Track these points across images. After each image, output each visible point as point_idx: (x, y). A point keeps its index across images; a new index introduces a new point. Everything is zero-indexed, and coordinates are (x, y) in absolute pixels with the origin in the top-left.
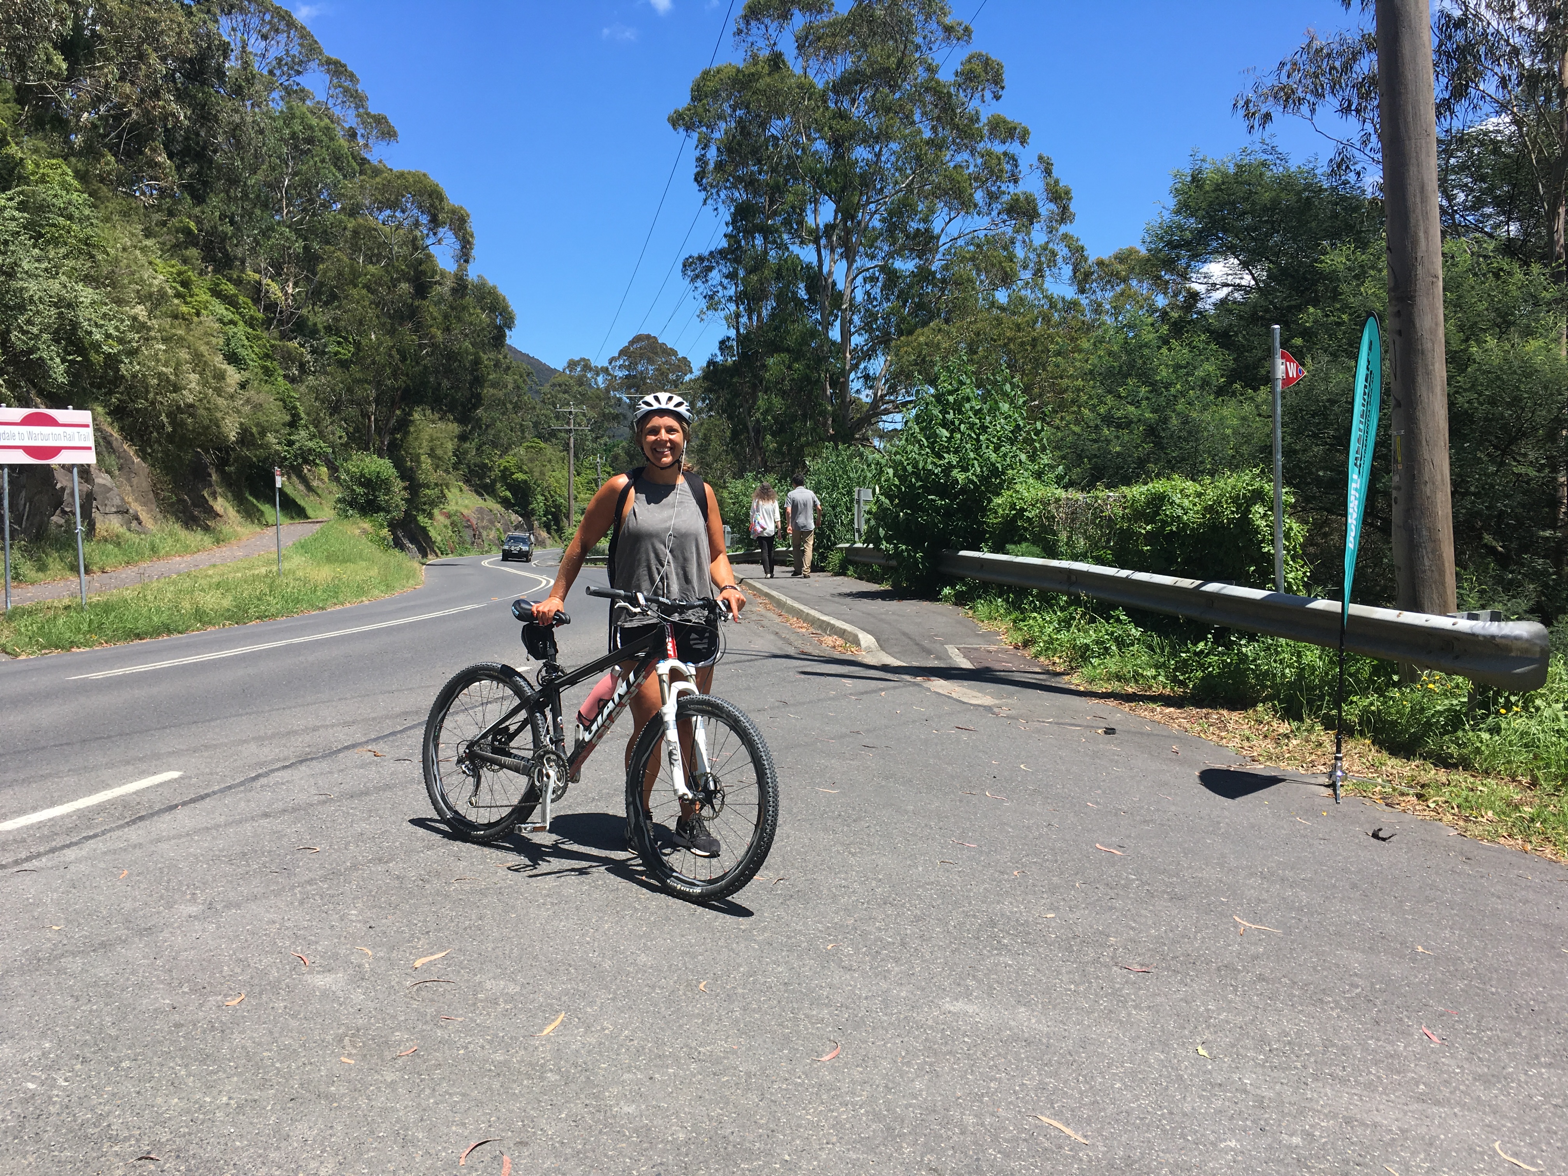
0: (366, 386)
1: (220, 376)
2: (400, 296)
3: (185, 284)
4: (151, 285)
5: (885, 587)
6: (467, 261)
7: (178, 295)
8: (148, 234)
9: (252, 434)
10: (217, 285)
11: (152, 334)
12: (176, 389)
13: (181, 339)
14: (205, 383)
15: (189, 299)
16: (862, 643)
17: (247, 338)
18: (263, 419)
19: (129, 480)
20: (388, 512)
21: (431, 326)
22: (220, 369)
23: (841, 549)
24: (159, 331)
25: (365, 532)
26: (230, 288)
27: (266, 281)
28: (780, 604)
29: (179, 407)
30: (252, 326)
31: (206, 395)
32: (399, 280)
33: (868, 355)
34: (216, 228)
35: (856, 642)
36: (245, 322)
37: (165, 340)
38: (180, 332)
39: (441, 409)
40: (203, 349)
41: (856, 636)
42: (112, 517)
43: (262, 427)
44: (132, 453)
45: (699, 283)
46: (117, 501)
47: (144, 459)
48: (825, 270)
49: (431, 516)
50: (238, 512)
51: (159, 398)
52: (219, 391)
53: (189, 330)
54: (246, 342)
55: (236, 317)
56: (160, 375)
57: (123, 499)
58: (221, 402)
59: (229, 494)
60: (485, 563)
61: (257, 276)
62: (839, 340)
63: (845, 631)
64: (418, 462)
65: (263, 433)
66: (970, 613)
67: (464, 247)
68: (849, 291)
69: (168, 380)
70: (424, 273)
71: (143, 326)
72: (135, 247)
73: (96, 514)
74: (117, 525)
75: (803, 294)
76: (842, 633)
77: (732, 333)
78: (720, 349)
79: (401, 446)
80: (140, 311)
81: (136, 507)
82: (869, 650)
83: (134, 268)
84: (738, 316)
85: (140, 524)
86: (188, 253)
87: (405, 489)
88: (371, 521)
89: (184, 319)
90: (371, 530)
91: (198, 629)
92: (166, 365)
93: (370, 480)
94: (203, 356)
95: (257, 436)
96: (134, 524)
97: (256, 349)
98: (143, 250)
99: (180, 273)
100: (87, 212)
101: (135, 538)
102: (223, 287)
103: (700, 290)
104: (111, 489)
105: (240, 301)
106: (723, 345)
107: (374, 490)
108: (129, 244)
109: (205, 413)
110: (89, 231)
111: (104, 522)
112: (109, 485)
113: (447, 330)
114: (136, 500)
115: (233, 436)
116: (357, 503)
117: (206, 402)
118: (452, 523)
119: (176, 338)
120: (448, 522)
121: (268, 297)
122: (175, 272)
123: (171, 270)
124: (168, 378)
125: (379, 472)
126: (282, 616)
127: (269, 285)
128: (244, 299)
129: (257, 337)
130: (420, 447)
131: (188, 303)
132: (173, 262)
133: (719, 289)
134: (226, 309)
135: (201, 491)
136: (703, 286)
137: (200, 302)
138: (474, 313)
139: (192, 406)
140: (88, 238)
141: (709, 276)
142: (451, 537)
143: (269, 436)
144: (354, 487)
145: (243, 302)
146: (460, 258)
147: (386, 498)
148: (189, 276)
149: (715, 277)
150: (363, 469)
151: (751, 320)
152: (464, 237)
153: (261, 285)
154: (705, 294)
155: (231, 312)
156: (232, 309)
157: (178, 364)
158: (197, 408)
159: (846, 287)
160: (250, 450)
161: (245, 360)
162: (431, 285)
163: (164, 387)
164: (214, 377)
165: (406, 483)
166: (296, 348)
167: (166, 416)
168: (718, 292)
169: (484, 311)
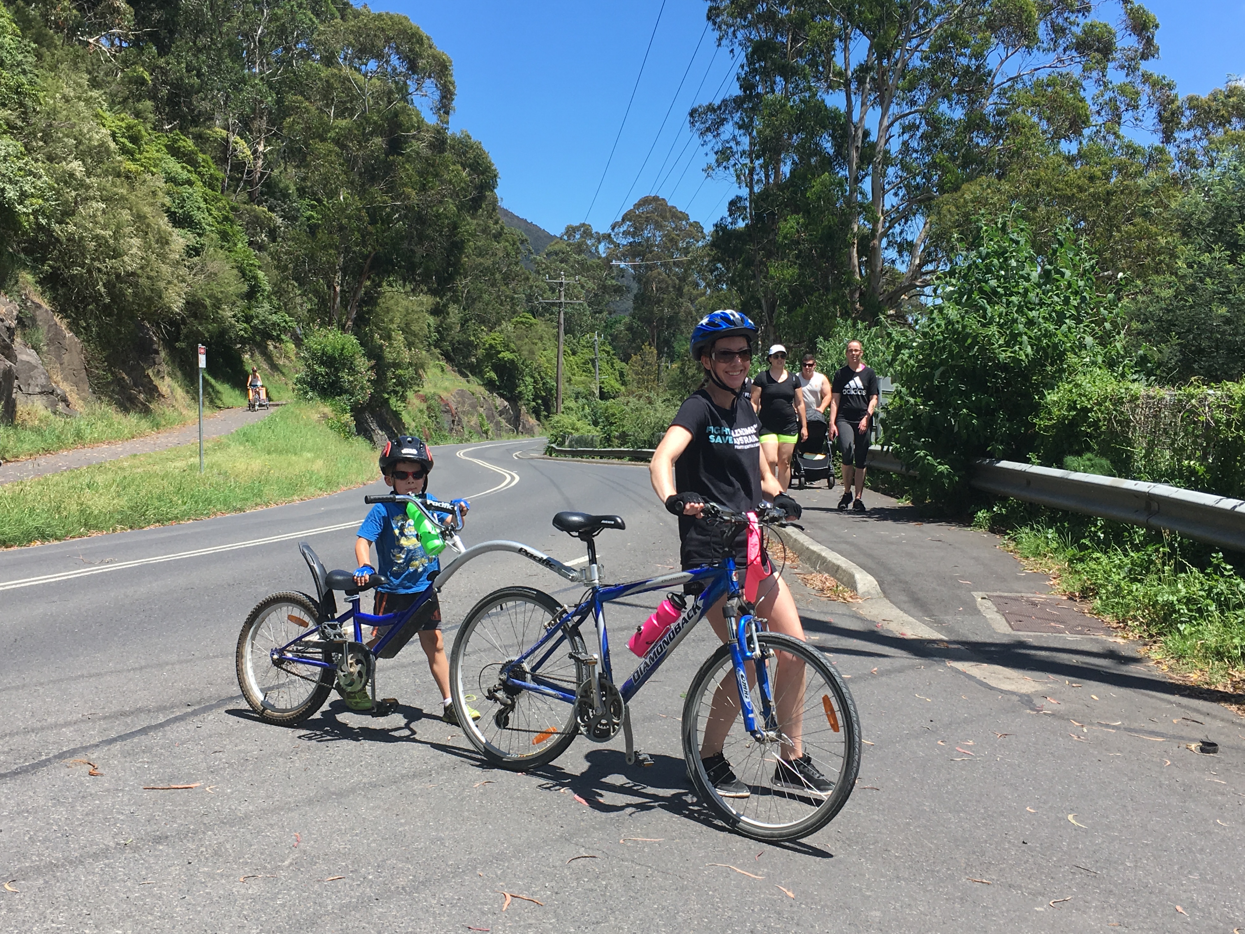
0: (332, 251)
1: (164, 241)
2: (372, 151)
3: (134, 139)
4: (90, 139)
5: (905, 503)
6: (447, 113)
7: (125, 151)
8: (95, 84)
9: (206, 307)
10: (175, 141)
11: (91, 193)
12: (117, 254)
13: (123, 198)
14: (147, 247)
15: (138, 156)
16: (859, 586)
17: (205, 200)
18: (216, 290)
19: (59, 357)
20: (352, 394)
21: (405, 185)
22: (165, 232)
24: (99, 189)
25: (325, 416)
26: (188, 144)
27: (234, 138)
29: (118, 276)
30: (212, 187)
31: (149, 261)
32: (372, 134)
33: (905, 216)
34: (181, 79)
35: (851, 584)
36: (204, 183)
37: (104, 200)
38: (123, 191)
39: (415, 280)
40: (147, 210)
41: (852, 576)
42: (36, 398)
43: (216, 298)
44: (64, 327)
45: (710, 136)
46: (42, 380)
47: (77, 334)
48: (856, 118)
49: (403, 398)
50: (188, 392)
51: (97, 264)
52: (163, 257)
53: (132, 188)
54: (203, 205)
55: (194, 177)
56: (98, 238)
57: (49, 378)
58: (166, 269)
59: (179, 374)
60: (460, 454)
61: (224, 133)
63: (838, 567)
64: (389, 338)
65: (216, 306)
66: (1012, 545)
67: (443, 97)
68: (883, 141)
69: (107, 245)
70: (399, 126)
71: (82, 185)
72: (79, 99)
73: (17, 395)
74: (41, 407)
75: (828, 145)
76: (834, 570)
77: (744, 192)
78: (730, 210)
79: (370, 320)
80: (77, 166)
81: (64, 387)
82: (868, 597)
83: (74, 120)
84: (752, 171)
85: (68, 406)
86: (140, 106)
87: (372, 368)
88: (332, 405)
89: (128, 177)
90: (331, 415)
91: (81, 535)
92: (105, 227)
93: (332, 358)
94: (146, 218)
95: (210, 309)
96: (61, 406)
97: (215, 213)
98: (88, 101)
99: (129, 128)
100: (20, 57)
101: (59, 422)
102: (181, 143)
103: (710, 145)
104: (36, 367)
105: (200, 160)
106: (734, 205)
107: (337, 370)
108: (72, 94)
109: (147, 282)
110: (22, 78)
111: (26, 403)
112: (33, 362)
113: (423, 188)
114: (65, 379)
115: (177, 308)
116: (317, 384)
117: (148, 269)
118: (428, 408)
119: (116, 197)
120: (424, 406)
121: (235, 156)
122: (124, 125)
123: (120, 123)
124: (107, 242)
125: (343, 349)
126: (189, 519)
127: (236, 143)
128: (204, 156)
129: (216, 199)
130: (392, 321)
131: (136, 160)
132: (122, 115)
133: (732, 144)
134: (183, 167)
135: (144, 370)
136: (714, 141)
137: (149, 159)
138: (453, 171)
139: (133, 274)
140: (19, 87)
141: (722, 129)
142: (426, 423)
143: (223, 310)
144: (316, 367)
145: (204, 160)
146: (439, 109)
147: (351, 379)
148: (139, 131)
149: (728, 130)
150: (326, 346)
151: (767, 176)
152: (445, 86)
153: (228, 142)
154: (716, 150)
155: (188, 171)
156: (189, 167)
157: (119, 227)
158: (138, 276)
159: (880, 137)
160: (200, 324)
161: (200, 223)
162: (406, 140)
163: (102, 253)
164: (157, 242)
165: (373, 362)
166: (264, 212)
167: (104, 285)
168: (731, 147)
169: (464, 169)
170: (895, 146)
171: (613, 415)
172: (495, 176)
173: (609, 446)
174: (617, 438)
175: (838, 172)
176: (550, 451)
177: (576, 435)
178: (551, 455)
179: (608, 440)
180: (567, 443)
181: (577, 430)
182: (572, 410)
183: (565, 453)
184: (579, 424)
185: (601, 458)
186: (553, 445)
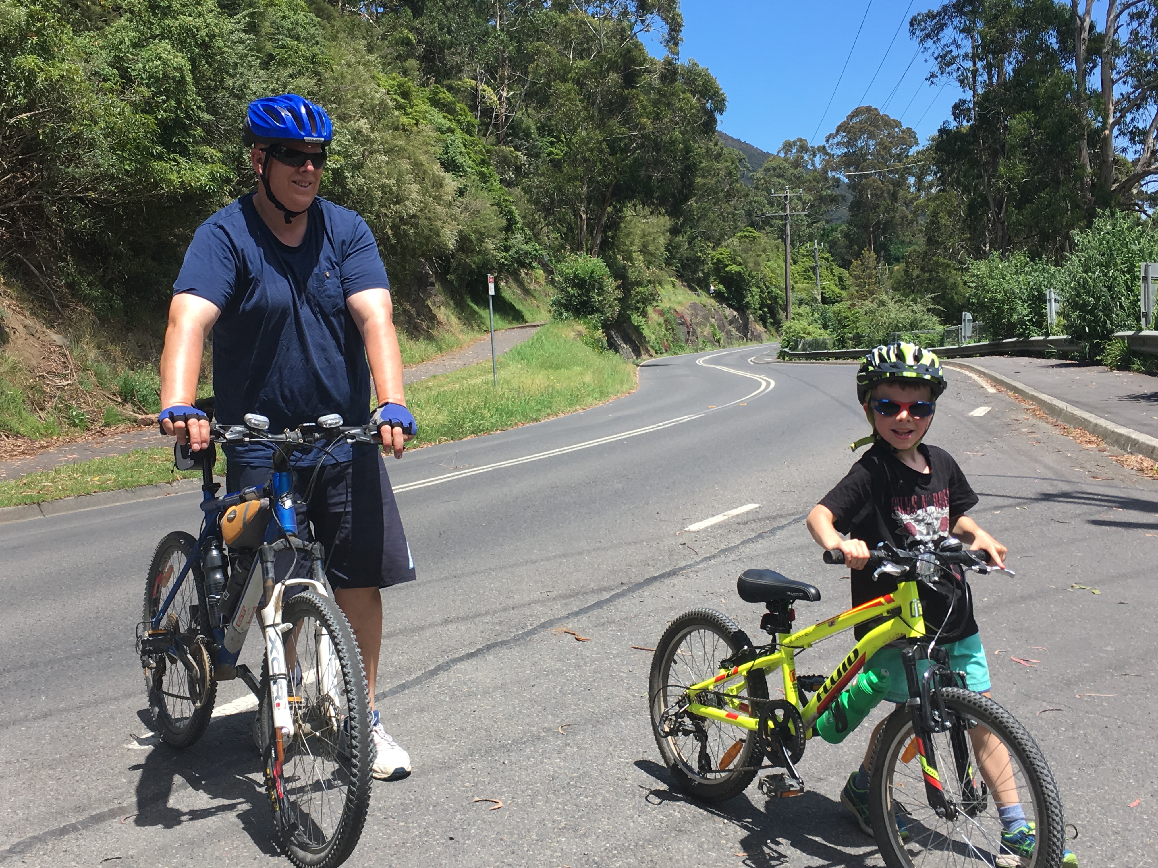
0: (578, 183)
1: (439, 184)
2: (609, 87)
3: (405, 95)
4: (372, 99)
6: (676, 44)
7: (399, 107)
8: (370, 49)
9: (470, 241)
10: (436, 93)
11: (375, 146)
12: (399, 200)
13: (402, 149)
14: (425, 192)
15: (409, 110)
17: (465, 145)
18: (480, 225)
20: (601, 312)
21: (641, 116)
22: (438, 176)
23: (1122, 338)
24: (381, 144)
25: (580, 334)
26: (447, 96)
27: (482, 86)
28: (1053, 410)
29: (402, 219)
30: (469, 132)
31: (426, 204)
32: (608, 70)
33: (1138, 104)
34: (435, 37)
36: (463, 130)
37: (387, 152)
38: (401, 143)
39: (653, 203)
40: (423, 158)
43: (480, 233)
45: (929, 43)
48: (1081, 10)
49: (644, 314)
50: (459, 319)
51: (383, 210)
52: (438, 199)
53: (409, 140)
54: (463, 150)
55: (454, 125)
56: (383, 187)
58: (440, 210)
59: (452, 303)
60: (700, 362)
61: (473, 82)
62: (1100, 90)
63: (1153, 448)
64: (630, 259)
65: (481, 240)
67: (672, 30)
68: (1112, 31)
69: (391, 192)
70: (633, 61)
71: (368, 140)
72: (359, 63)
75: (1053, 41)
77: (968, 95)
78: (954, 114)
79: (613, 244)
80: (363, 124)
83: (357, 83)
84: (975, 73)
86: (407, 64)
87: (618, 287)
88: (585, 323)
89: (405, 130)
90: (585, 332)
92: (388, 177)
93: (583, 281)
94: (422, 165)
95: (475, 242)
97: (472, 155)
98: (366, 64)
99: (400, 85)
100: (312, 31)
102: (441, 95)
103: (930, 51)
105: (458, 109)
106: (958, 109)
107: (588, 291)
108: (353, 60)
109: (426, 223)
110: (316, 49)
113: (657, 117)
115: (451, 245)
116: (571, 305)
117: (426, 211)
118: (665, 321)
119: (397, 148)
120: (661, 320)
121: (484, 103)
122: (396, 84)
123: (392, 82)
124: (391, 189)
125: (593, 272)
126: (497, 430)
127: (484, 91)
128: (461, 106)
129: (474, 144)
130: (632, 244)
131: (408, 114)
132: (394, 75)
133: (953, 47)
134: (444, 117)
135: (424, 301)
136: (934, 46)
137: (420, 112)
138: (684, 99)
139: (414, 216)
140: (314, 57)
141: (941, 35)
142: (665, 335)
143: (487, 242)
144: (569, 289)
145: (461, 109)
146: (669, 41)
147: (600, 298)
148: (409, 87)
149: (948, 34)
150: (577, 270)
151: (990, 77)
152: (673, 19)
153: (477, 91)
154: (936, 55)
155: (449, 119)
156: (449, 116)
157: (400, 175)
158: (419, 218)
159: (1108, 28)
160: (468, 257)
161: (463, 166)
162: (640, 73)
163: (387, 199)
164: (433, 187)
165: (619, 282)
166: (511, 151)
167: (391, 228)
168: (951, 51)
169: (694, 96)
170: (1123, 36)
171: (845, 318)
172: (724, 100)
173: (844, 347)
174: (851, 339)
175: (1064, 67)
176: (782, 355)
177: (809, 338)
178: (784, 359)
179: (842, 342)
180: (800, 347)
181: (809, 334)
182: (802, 316)
183: (799, 356)
184: (811, 329)
185: (836, 359)
186: (786, 350)
